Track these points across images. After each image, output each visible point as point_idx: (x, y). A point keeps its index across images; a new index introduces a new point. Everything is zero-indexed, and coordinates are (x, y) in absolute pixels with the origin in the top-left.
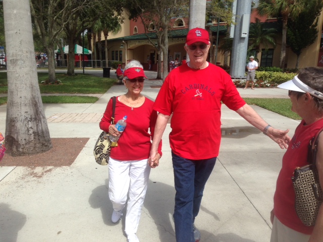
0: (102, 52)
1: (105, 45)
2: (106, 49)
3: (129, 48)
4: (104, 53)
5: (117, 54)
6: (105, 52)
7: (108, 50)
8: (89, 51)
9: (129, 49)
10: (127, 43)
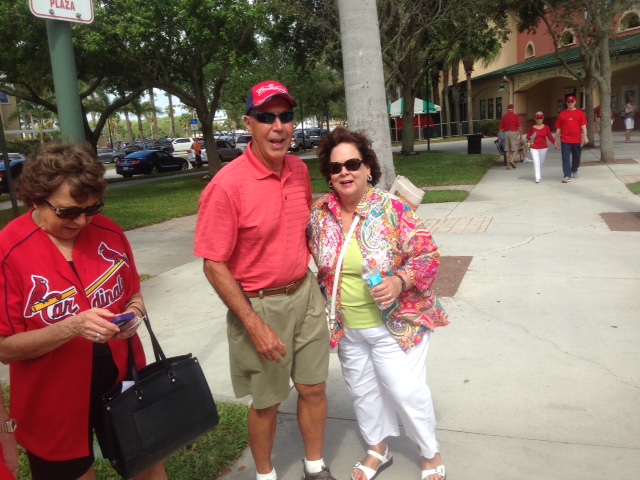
0: (461, 106)
1: (466, 90)
2: (469, 99)
3: (516, 89)
4: (463, 107)
5: (491, 106)
6: (466, 105)
7: (473, 100)
8: (436, 106)
9: (517, 92)
10: (512, 80)
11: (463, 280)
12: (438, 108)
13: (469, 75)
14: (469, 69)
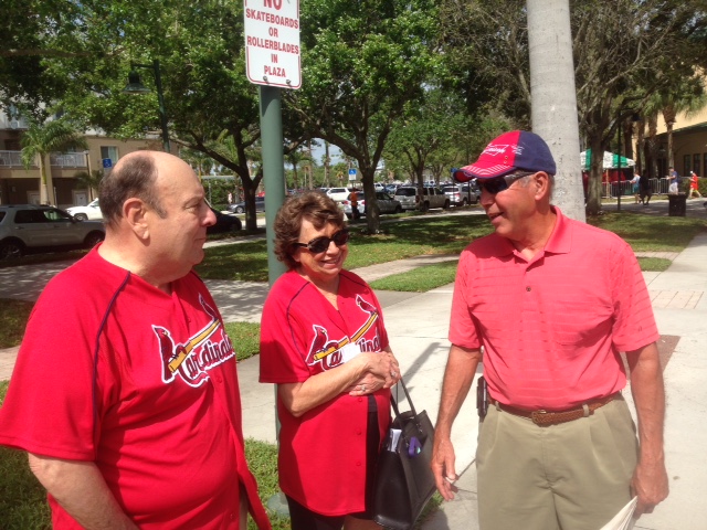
0: (659, 160)
1: (666, 143)
2: (670, 153)
5: (696, 162)
7: (675, 154)
8: (628, 160)
11: (670, 363)
12: (631, 162)
13: (670, 127)
14: (670, 120)
